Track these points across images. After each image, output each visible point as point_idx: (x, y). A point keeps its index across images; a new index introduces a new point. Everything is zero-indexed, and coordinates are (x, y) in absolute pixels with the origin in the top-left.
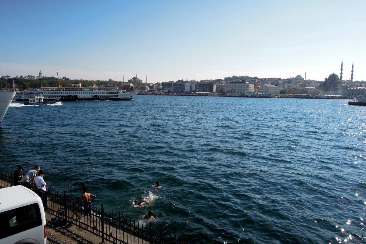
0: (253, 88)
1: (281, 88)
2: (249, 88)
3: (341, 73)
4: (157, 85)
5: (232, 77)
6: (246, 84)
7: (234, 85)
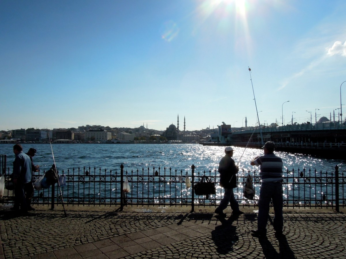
0: (111, 136)
1: (134, 136)
2: (108, 136)
3: (178, 124)
4: (3, 133)
5: (86, 126)
6: (105, 132)
7: (93, 133)
